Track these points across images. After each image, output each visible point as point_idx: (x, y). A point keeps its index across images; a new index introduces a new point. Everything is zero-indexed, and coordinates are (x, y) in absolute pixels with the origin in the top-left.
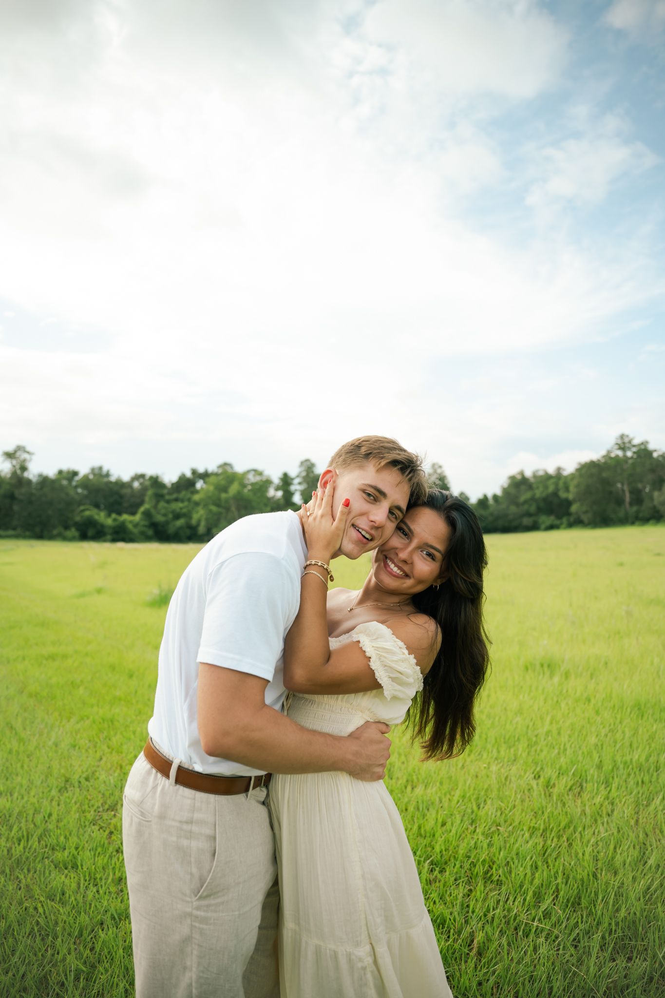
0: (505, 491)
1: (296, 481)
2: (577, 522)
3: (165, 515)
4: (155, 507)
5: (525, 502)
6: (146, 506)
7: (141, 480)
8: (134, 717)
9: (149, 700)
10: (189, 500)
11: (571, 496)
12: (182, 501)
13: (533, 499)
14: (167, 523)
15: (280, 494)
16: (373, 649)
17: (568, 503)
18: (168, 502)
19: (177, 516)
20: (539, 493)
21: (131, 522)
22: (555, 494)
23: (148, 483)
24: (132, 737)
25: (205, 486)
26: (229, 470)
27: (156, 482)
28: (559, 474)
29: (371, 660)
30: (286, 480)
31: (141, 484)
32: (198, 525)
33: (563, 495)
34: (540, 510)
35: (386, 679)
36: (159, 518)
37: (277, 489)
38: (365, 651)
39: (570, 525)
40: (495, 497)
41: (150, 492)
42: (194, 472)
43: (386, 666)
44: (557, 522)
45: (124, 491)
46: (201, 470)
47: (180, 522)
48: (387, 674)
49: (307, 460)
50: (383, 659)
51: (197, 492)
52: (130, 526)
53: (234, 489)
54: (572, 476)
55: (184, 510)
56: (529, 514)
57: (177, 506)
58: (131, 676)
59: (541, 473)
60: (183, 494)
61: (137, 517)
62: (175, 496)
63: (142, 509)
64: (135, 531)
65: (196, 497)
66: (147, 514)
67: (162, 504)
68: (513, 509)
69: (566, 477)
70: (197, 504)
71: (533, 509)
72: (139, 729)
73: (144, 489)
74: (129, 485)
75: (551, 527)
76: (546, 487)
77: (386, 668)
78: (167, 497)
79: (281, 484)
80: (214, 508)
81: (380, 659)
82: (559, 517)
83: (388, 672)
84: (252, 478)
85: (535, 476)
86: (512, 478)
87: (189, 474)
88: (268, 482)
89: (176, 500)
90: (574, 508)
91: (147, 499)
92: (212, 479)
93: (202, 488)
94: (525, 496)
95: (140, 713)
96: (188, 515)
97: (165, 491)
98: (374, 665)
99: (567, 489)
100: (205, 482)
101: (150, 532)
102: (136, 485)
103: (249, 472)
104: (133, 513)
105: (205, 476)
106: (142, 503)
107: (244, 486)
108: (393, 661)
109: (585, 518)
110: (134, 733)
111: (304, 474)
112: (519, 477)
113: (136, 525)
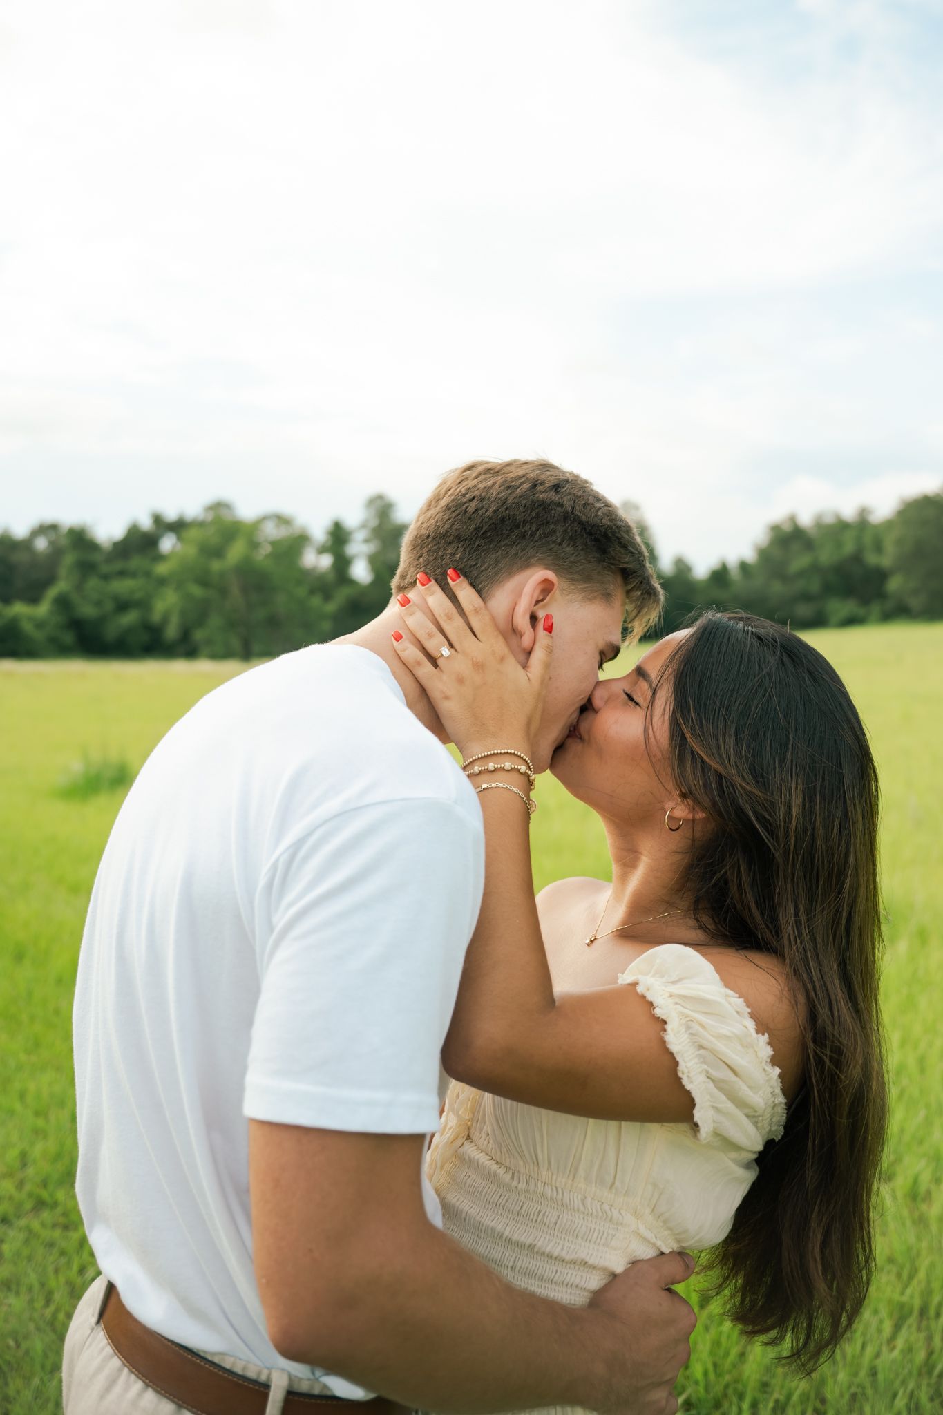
0: (764, 554)
1: (359, 536)
2: (898, 612)
3: (98, 603)
4: (79, 587)
5: (802, 574)
6: (61, 586)
7: (53, 536)
8: (23, 1057)
9: (57, 1012)
10: (148, 574)
11: (886, 561)
12: (133, 575)
13: (815, 568)
14: (102, 620)
15: (326, 561)
16: (671, 1000)
17: (881, 576)
18: (106, 577)
19: (123, 606)
20: (826, 556)
21: (31, 619)
22: (857, 558)
23: (64, 542)
24: (18, 1106)
25: (179, 546)
26: (224, 513)
27: (80, 539)
28: (862, 523)
29: (668, 1027)
30: (338, 536)
31: (51, 543)
32: (165, 620)
33: (872, 559)
34: (829, 590)
35: (702, 1078)
36: (87, 610)
37: (322, 550)
38: (651, 1004)
39: (888, 616)
40: (744, 566)
41: (69, 559)
42: (158, 519)
43: (701, 1047)
44: (861, 611)
45: (20, 557)
46: (171, 515)
47: (129, 618)
48: (705, 1067)
49: (380, 497)
50: (696, 1027)
51: (159, 558)
52: (28, 627)
53: (236, 552)
54: (889, 524)
55: (139, 595)
56: (806, 597)
57: (123, 587)
58: (19, 957)
59: (829, 519)
60: (135, 562)
61: (43, 609)
62: (118, 566)
63: (52, 592)
64: (38, 636)
65: (162, 569)
66: (63, 603)
67: (93, 583)
68: (777, 588)
69: (875, 527)
70: (162, 582)
71: (815, 586)
72: (32, 1087)
73: (56, 553)
74: (25, 545)
75: (850, 621)
76: (839, 545)
77: (702, 1052)
78: (105, 569)
79: (330, 543)
80: (197, 591)
81: (688, 1028)
82: (865, 601)
83: (705, 1063)
84: (271, 531)
85: (819, 525)
86: (775, 529)
87: (146, 523)
88: (301, 540)
89: (122, 574)
90: (894, 584)
91: (63, 571)
92: (193, 534)
93: (173, 553)
94: (800, 562)
95: (37, 1045)
96: (144, 604)
97: (97, 558)
98: (677, 1041)
99: (878, 547)
100: (179, 538)
101: (69, 638)
102: (41, 544)
103: (264, 519)
104: (34, 600)
105: (178, 527)
106: (50, 580)
107: (254, 545)
108: (720, 1037)
109: (915, 603)
110: (22, 1096)
111: (374, 522)
112: (787, 528)
113: (40, 625)
